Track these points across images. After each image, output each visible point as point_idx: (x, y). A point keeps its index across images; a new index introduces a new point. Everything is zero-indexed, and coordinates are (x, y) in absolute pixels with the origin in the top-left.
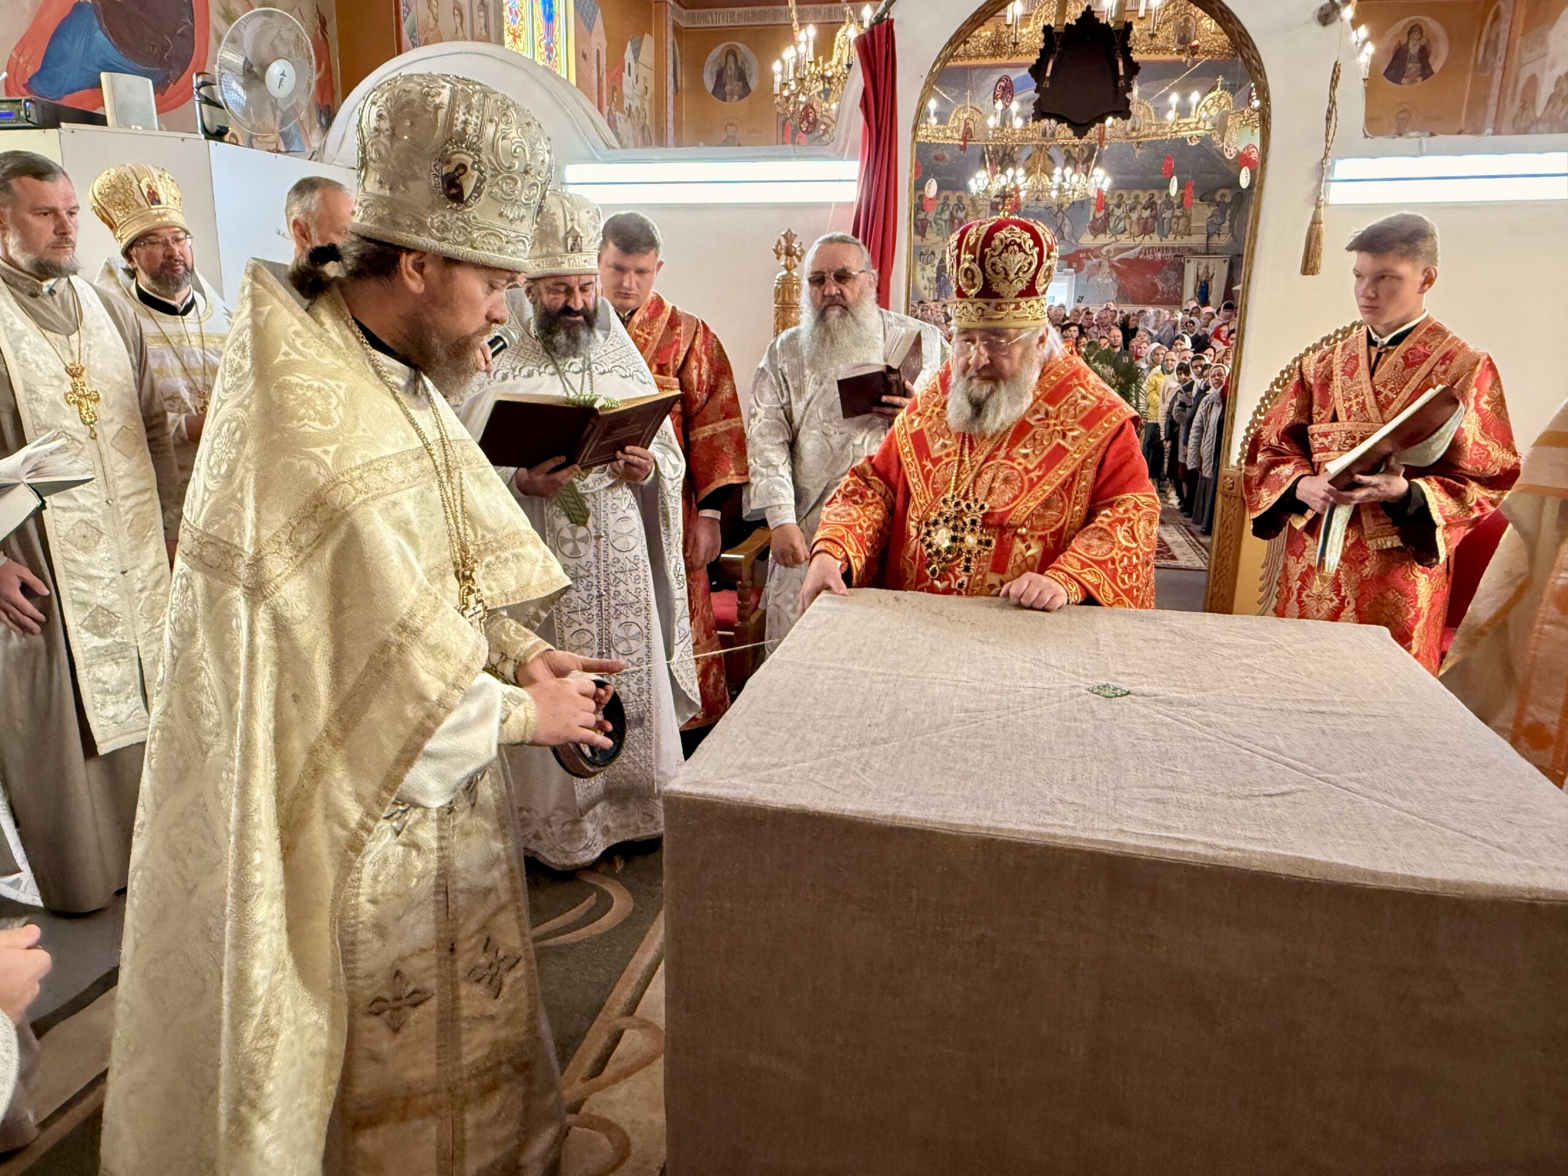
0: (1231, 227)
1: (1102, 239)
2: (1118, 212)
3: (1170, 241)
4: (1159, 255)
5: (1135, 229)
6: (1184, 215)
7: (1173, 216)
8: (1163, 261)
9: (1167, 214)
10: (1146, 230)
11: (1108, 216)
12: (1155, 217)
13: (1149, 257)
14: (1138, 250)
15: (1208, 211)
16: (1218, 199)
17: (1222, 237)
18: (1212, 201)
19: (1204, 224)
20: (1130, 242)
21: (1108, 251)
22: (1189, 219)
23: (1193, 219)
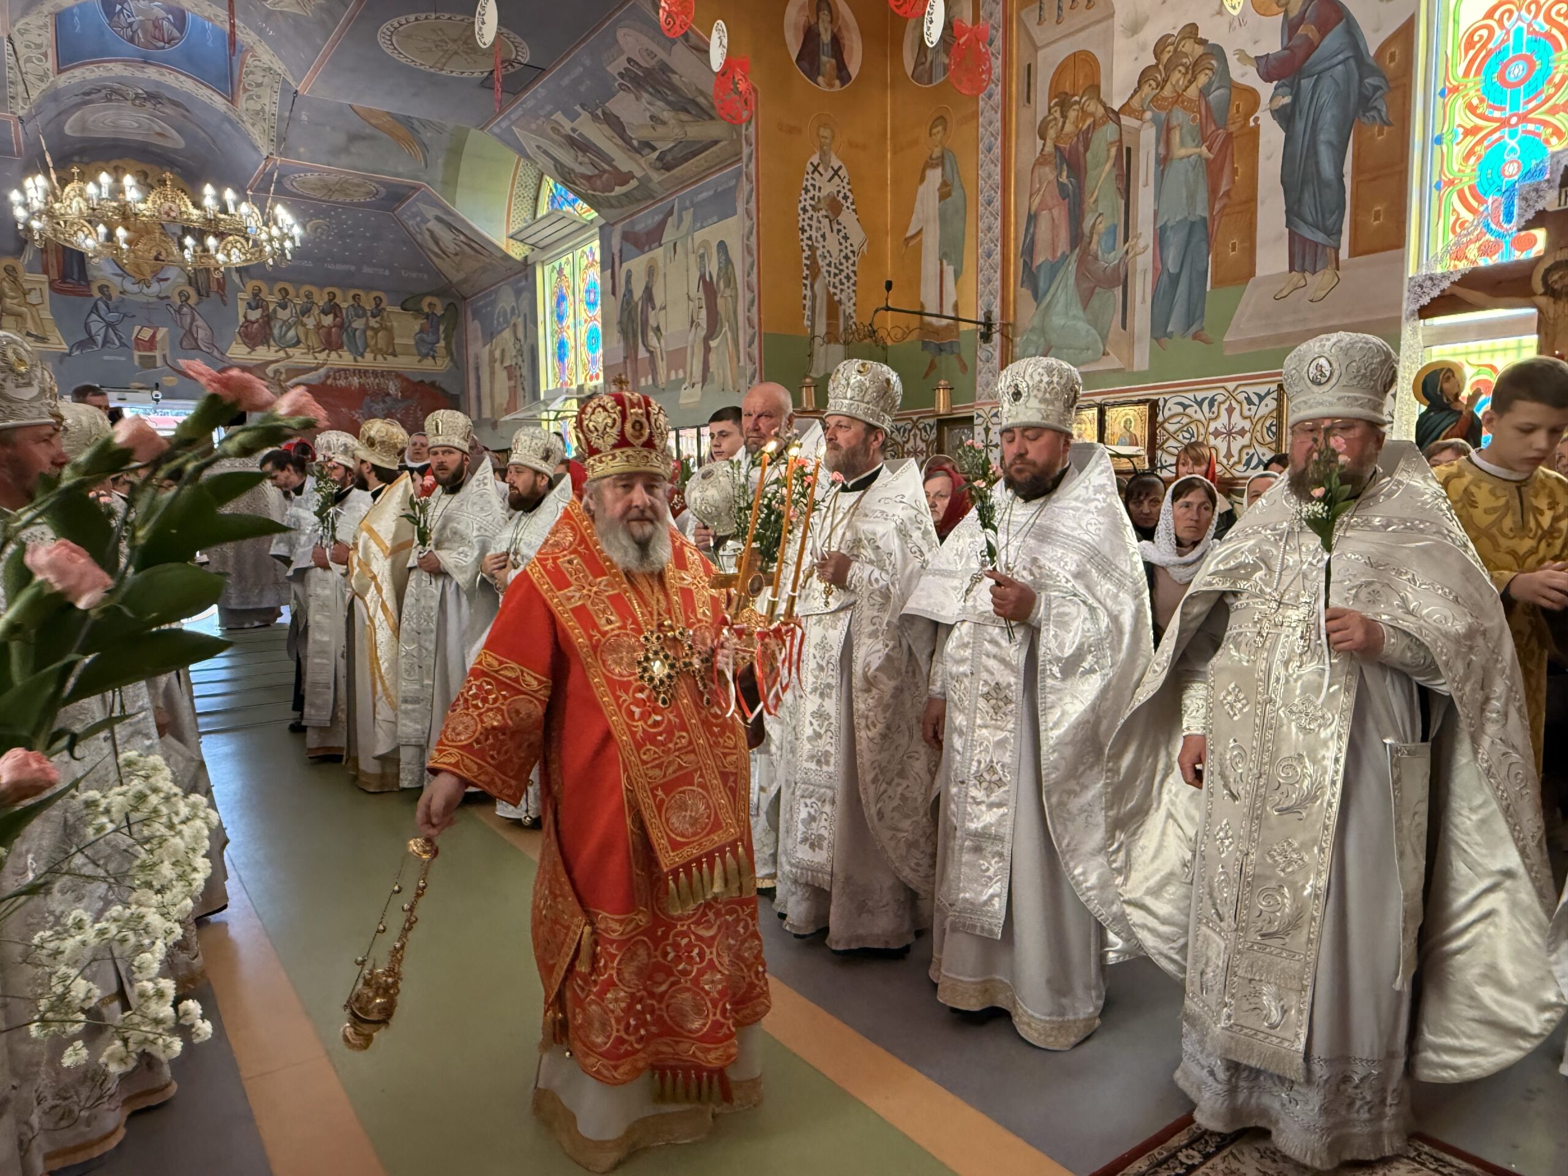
0: (448, 347)
1: (263, 353)
2: (283, 314)
3: (368, 361)
4: (355, 381)
5: (313, 340)
6: (383, 328)
7: (368, 327)
8: (363, 390)
9: (359, 324)
10: (330, 344)
11: (268, 319)
12: (341, 326)
13: (342, 383)
14: (322, 371)
15: (416, 325)
16: (426, 310)
17: (439, 361)
18: (418, 312)
19: (412, 342)
20: (309, 360)
21: (276, 372)
22: (389, 330)
23: (396, 332)
